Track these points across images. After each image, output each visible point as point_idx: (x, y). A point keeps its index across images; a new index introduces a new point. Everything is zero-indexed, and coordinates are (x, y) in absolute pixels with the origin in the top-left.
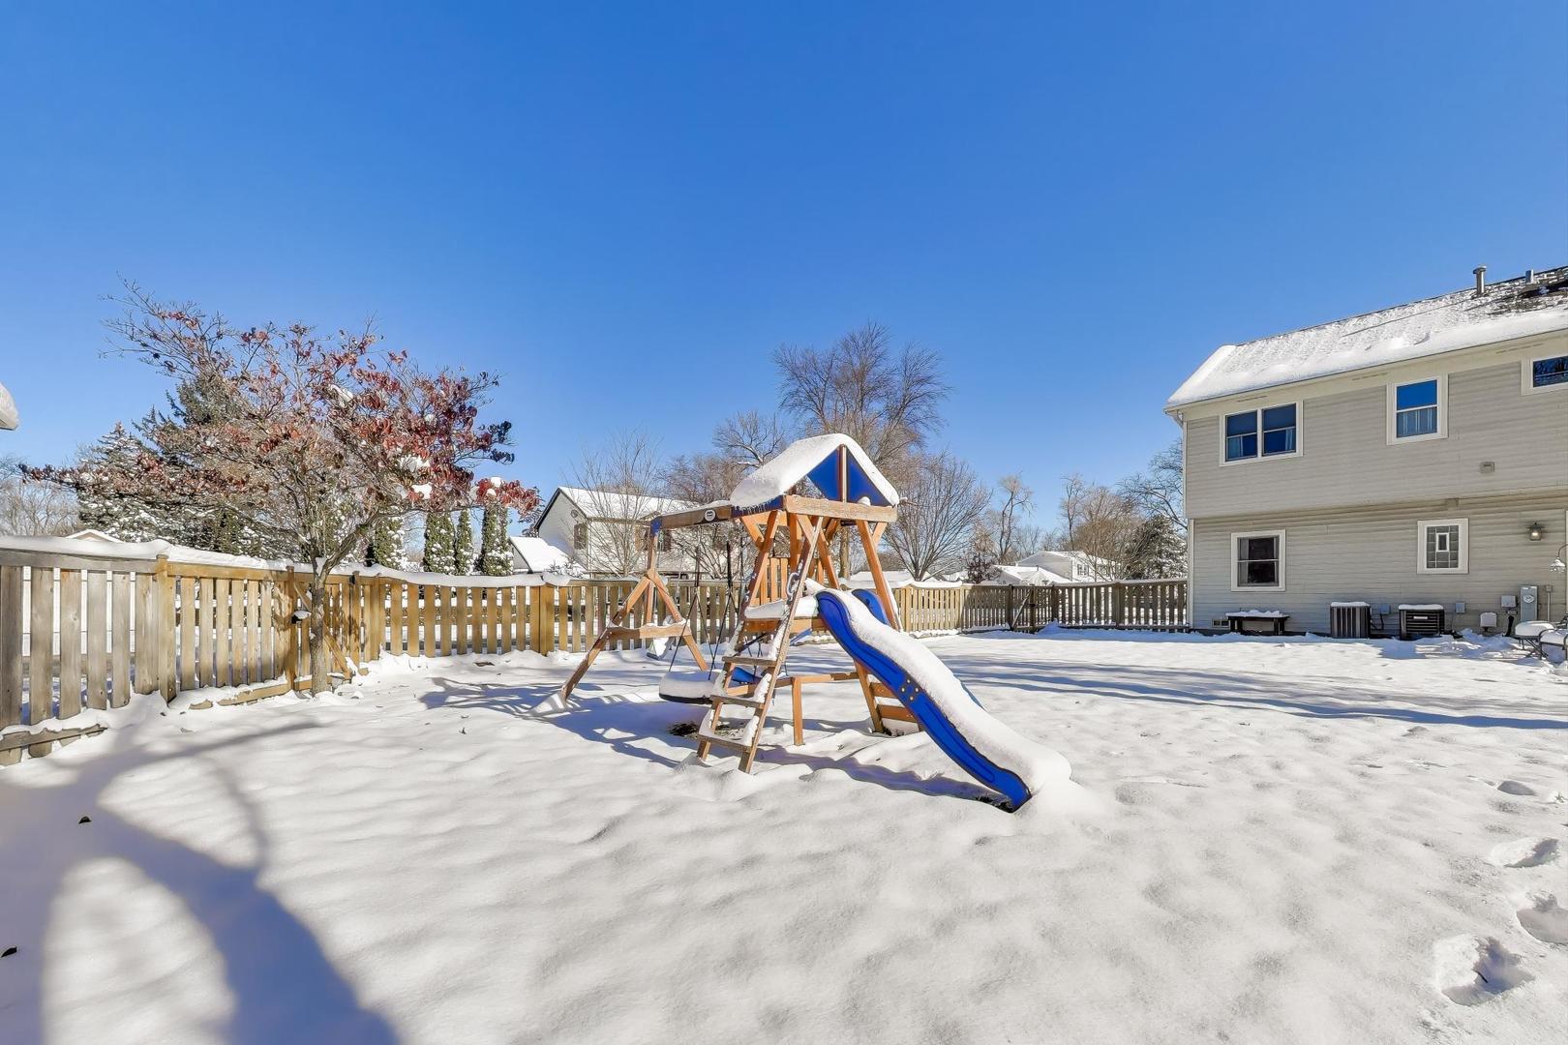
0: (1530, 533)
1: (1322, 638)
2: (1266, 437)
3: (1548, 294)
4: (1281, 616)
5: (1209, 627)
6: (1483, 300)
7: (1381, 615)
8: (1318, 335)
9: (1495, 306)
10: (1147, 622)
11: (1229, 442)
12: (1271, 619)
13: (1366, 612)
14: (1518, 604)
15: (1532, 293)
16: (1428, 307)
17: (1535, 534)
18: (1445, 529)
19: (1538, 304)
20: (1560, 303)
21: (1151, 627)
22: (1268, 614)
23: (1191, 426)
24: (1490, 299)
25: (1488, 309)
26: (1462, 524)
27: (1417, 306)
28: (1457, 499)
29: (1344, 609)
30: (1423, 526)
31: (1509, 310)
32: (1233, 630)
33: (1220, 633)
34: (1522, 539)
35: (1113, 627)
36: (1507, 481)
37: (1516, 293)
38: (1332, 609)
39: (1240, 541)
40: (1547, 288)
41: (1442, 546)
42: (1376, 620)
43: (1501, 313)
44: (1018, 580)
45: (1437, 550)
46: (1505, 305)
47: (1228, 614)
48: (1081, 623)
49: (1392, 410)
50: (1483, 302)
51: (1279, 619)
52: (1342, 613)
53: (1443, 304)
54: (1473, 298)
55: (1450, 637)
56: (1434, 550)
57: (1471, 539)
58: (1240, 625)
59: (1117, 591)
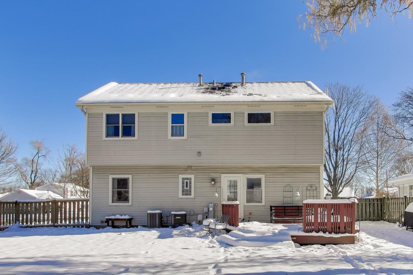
0: (211, 182)
1: (144, 228)
2: (124, 128)
3: (218, 90)
4: (128, 218)
5: (99, 224)
6: (201, 87)
7: (167, 216)
8: (149, 86)
9: (204, 90)
10: (70, 222)
11: (107, 128)
12: (125, 219)
13: (160, 215)
14: (208, 211)
15: (214, 89)
16: (186, 86)
17: (213, 183)
18: (187, 179)
19: (215, 92)
20: (220, 93)
21: (72, 225)
22: (123, 217)
23: (90, 116)
24: (203, 88)
25: (202, 91)
26: (192, 177)
27: (183, 84)
28: (191, 166)
29: (152, 214)
30: (181, 176)
31: (207, 93)
32: (108, 225)
33: (103, 227)
34: (209, 184)
35: (51, 226)
36: (205, 161)
37: (210, 87)
38: (148, 214)
39: (113, 179)
40: (218, 88)
41: (187, 187)
42: (165, 219)
43: (205, 93)
44: (35, 198)
45: (185, 188)
46: (207, 91)
47: (106, 217)
48: (33, 224)
49: (170, 124)
50: (201, 88)
51: (128, 219)
52: (152, 216)
53: (190, 86)
54: (199, 86)
55: (188, 225)
56: (184, 188)
57: (196, 183)
58: (113, 223)
59: (54, 205)
